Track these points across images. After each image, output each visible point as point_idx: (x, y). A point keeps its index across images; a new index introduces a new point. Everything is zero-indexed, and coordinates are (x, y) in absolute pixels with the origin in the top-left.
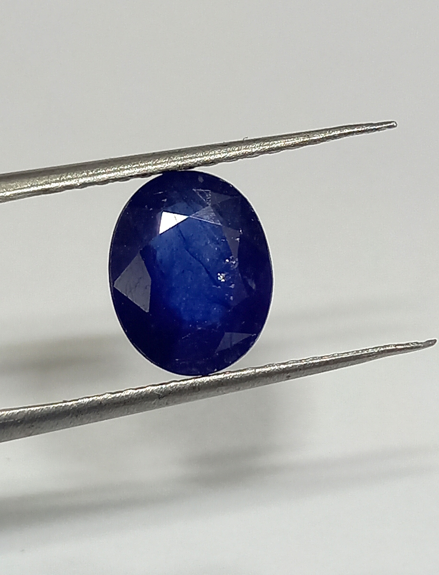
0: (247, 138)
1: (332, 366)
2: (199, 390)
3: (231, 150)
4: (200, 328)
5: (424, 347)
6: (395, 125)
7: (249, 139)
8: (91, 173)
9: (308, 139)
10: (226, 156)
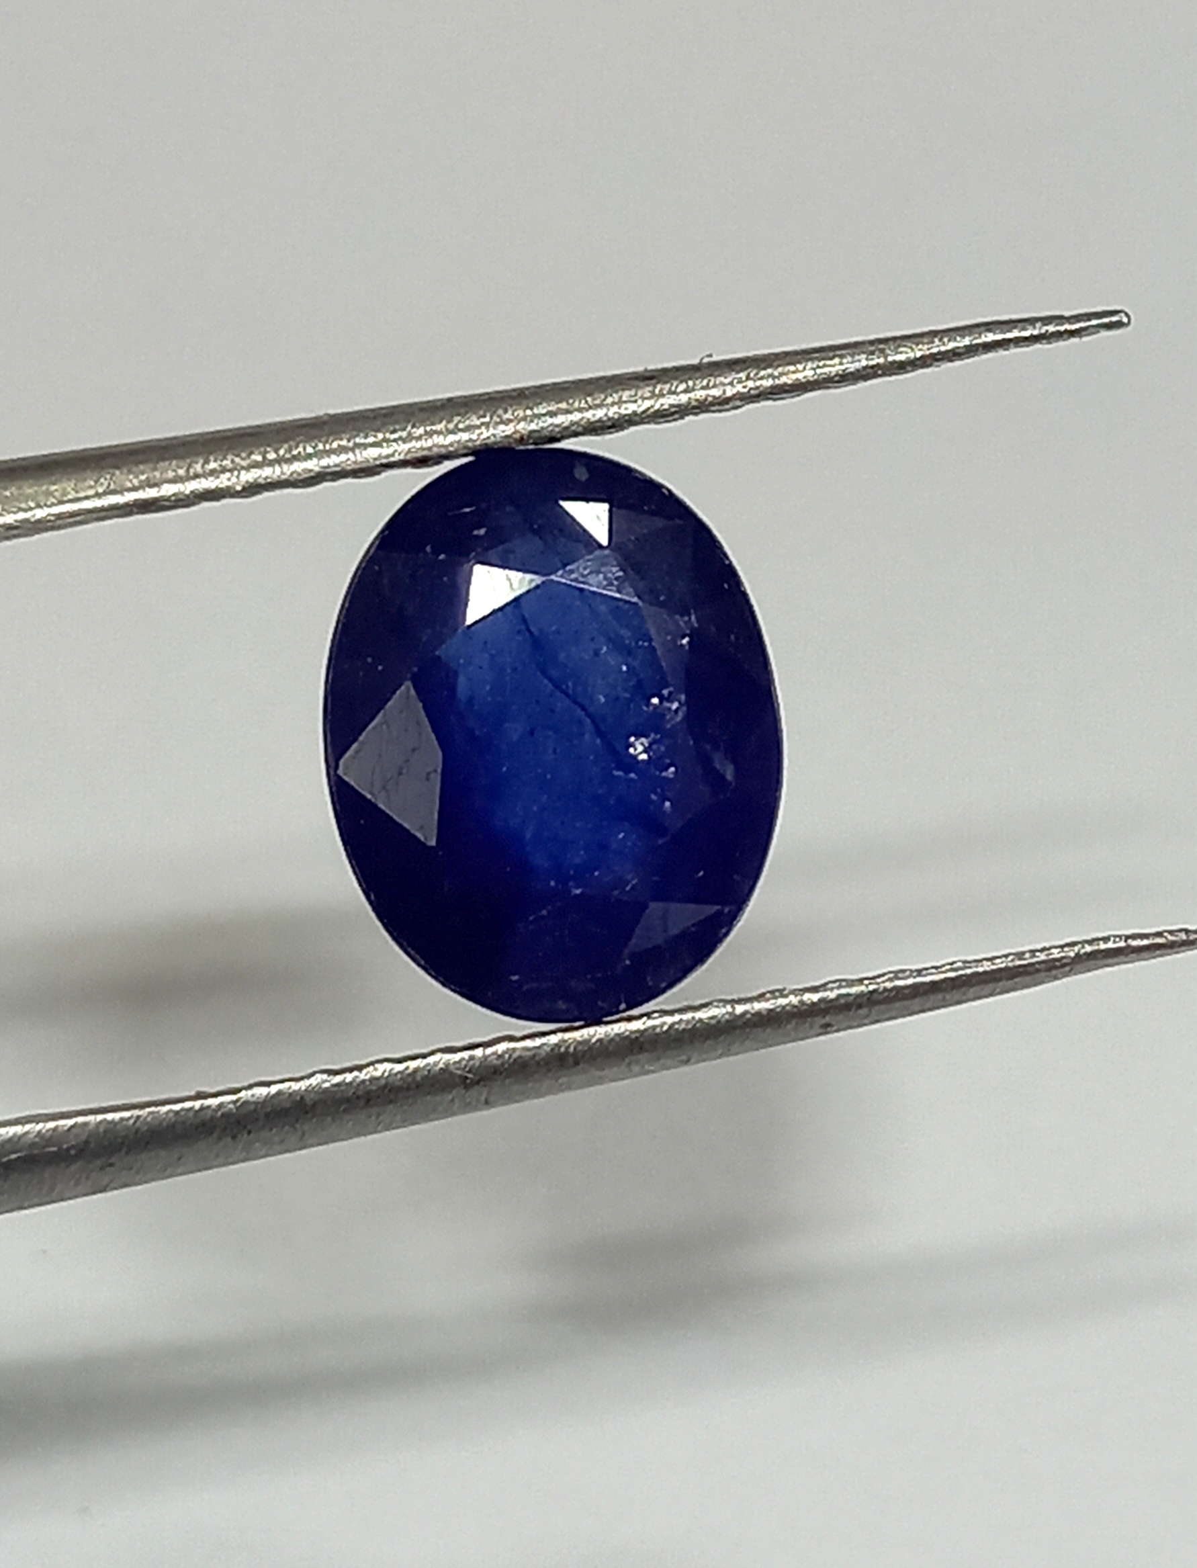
0: (710, 356)
2: (577, 1063)
3: (666, 391)
4: (578, 891)
6: (1125, 320)
7: (715, 358)
8: (272, 456)
9: (881, 361)
10: (652, 407)
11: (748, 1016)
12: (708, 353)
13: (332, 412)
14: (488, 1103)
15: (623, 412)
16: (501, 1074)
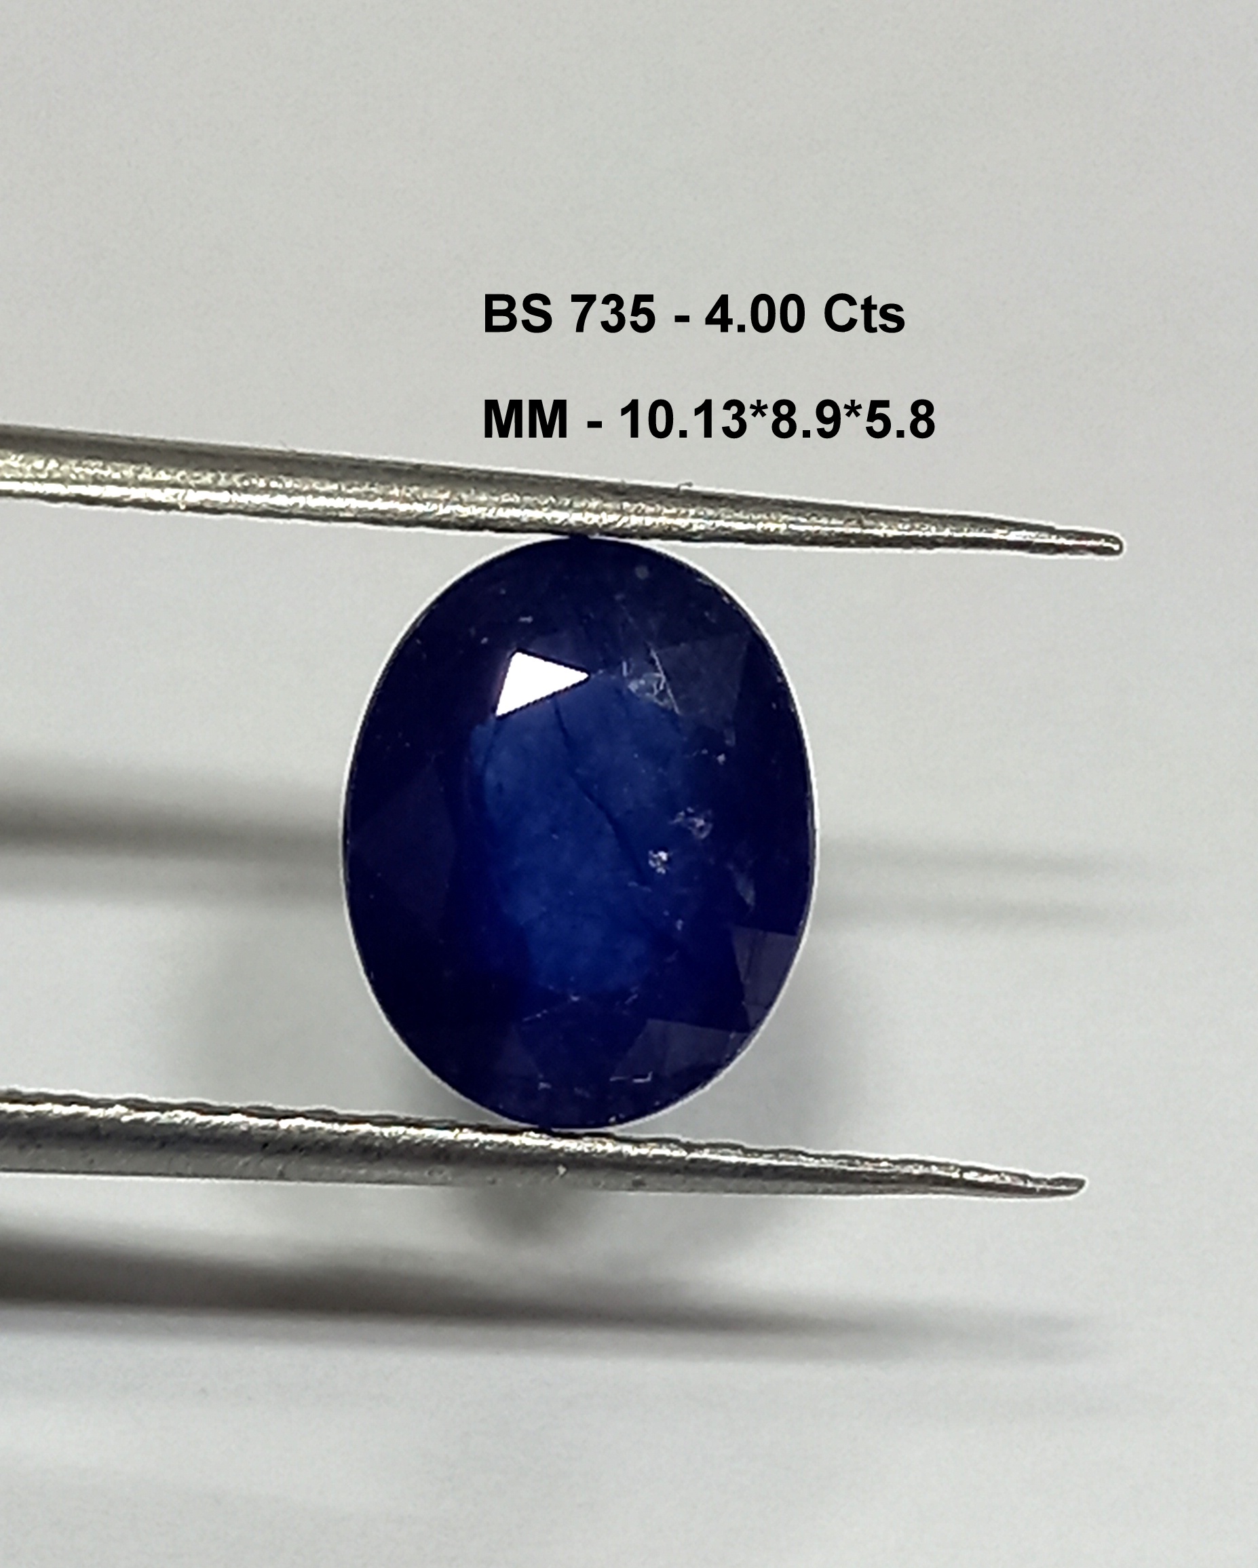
0: (690, 484)
1: (767, 1184)
3: (632, 510)
4: (575, 999)
5: (1044, 1193)
6: (1116, 547)
7: (695, 488)
8: (222, 482)
9: (858, 530)
10: (615, 523)
11: (561, 1155)
12: (688, 481)
13: (300, 450)
14: (282, 1176)
15: (585, 520)
16: (301, 1150)
